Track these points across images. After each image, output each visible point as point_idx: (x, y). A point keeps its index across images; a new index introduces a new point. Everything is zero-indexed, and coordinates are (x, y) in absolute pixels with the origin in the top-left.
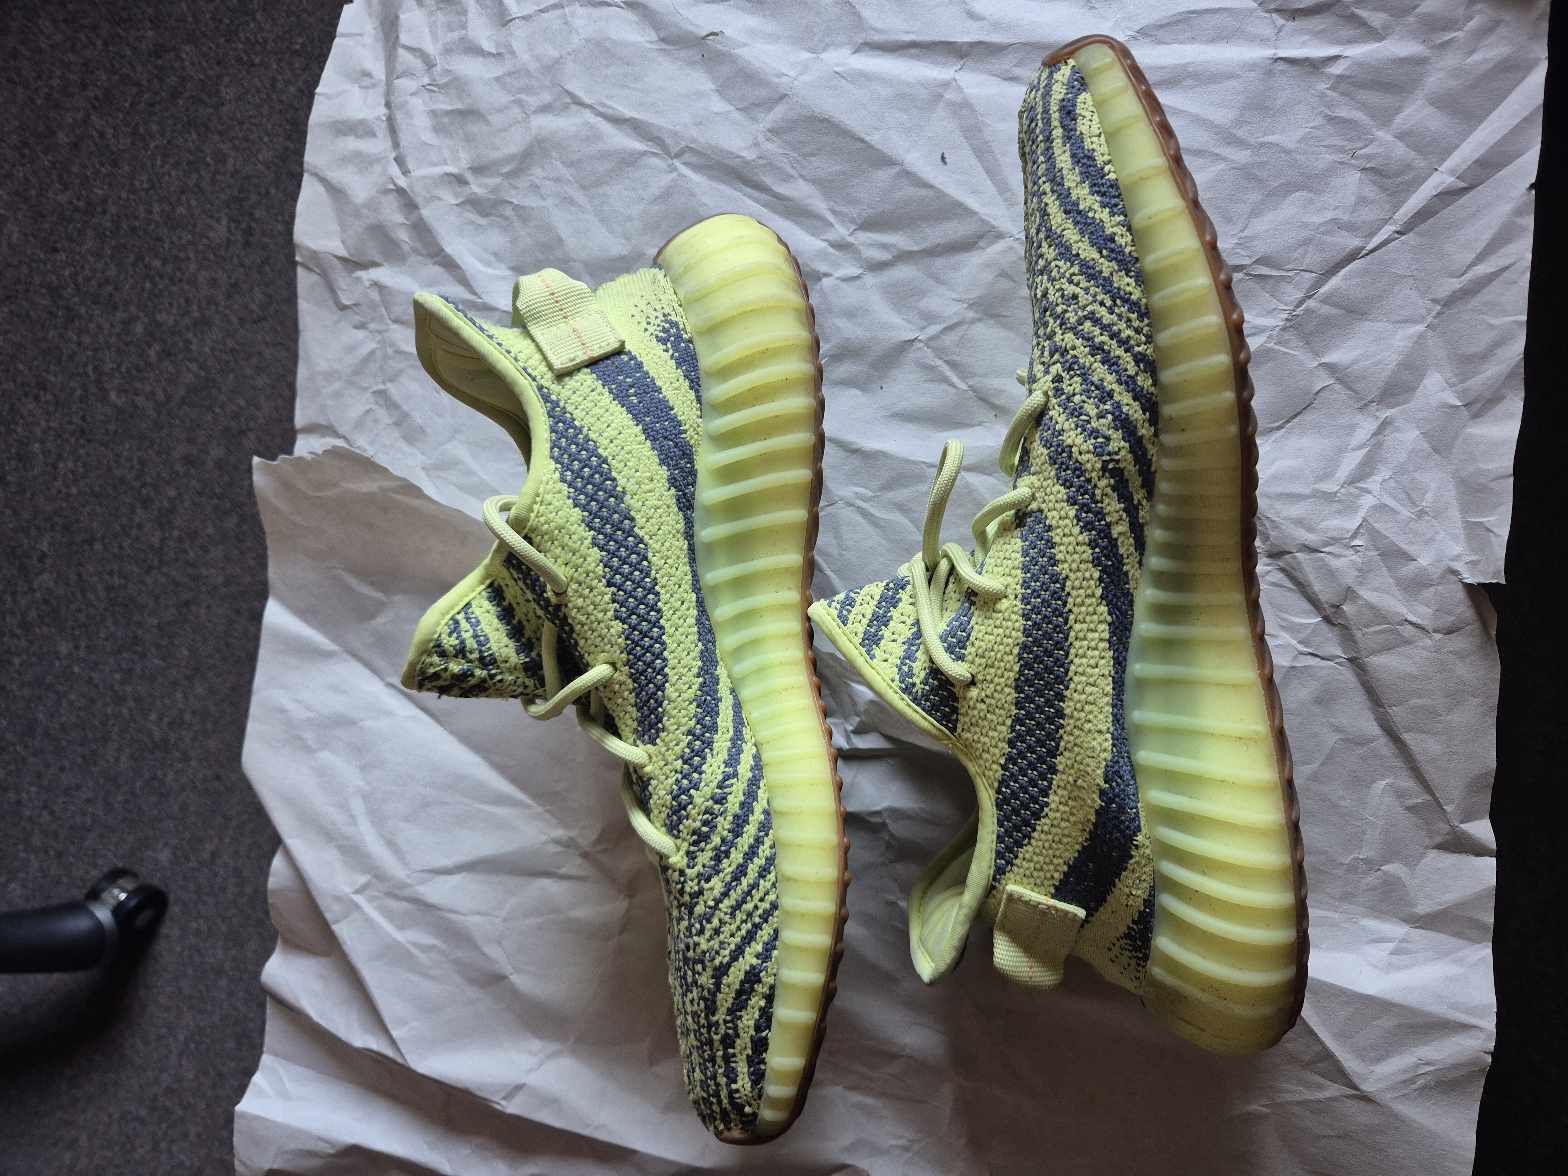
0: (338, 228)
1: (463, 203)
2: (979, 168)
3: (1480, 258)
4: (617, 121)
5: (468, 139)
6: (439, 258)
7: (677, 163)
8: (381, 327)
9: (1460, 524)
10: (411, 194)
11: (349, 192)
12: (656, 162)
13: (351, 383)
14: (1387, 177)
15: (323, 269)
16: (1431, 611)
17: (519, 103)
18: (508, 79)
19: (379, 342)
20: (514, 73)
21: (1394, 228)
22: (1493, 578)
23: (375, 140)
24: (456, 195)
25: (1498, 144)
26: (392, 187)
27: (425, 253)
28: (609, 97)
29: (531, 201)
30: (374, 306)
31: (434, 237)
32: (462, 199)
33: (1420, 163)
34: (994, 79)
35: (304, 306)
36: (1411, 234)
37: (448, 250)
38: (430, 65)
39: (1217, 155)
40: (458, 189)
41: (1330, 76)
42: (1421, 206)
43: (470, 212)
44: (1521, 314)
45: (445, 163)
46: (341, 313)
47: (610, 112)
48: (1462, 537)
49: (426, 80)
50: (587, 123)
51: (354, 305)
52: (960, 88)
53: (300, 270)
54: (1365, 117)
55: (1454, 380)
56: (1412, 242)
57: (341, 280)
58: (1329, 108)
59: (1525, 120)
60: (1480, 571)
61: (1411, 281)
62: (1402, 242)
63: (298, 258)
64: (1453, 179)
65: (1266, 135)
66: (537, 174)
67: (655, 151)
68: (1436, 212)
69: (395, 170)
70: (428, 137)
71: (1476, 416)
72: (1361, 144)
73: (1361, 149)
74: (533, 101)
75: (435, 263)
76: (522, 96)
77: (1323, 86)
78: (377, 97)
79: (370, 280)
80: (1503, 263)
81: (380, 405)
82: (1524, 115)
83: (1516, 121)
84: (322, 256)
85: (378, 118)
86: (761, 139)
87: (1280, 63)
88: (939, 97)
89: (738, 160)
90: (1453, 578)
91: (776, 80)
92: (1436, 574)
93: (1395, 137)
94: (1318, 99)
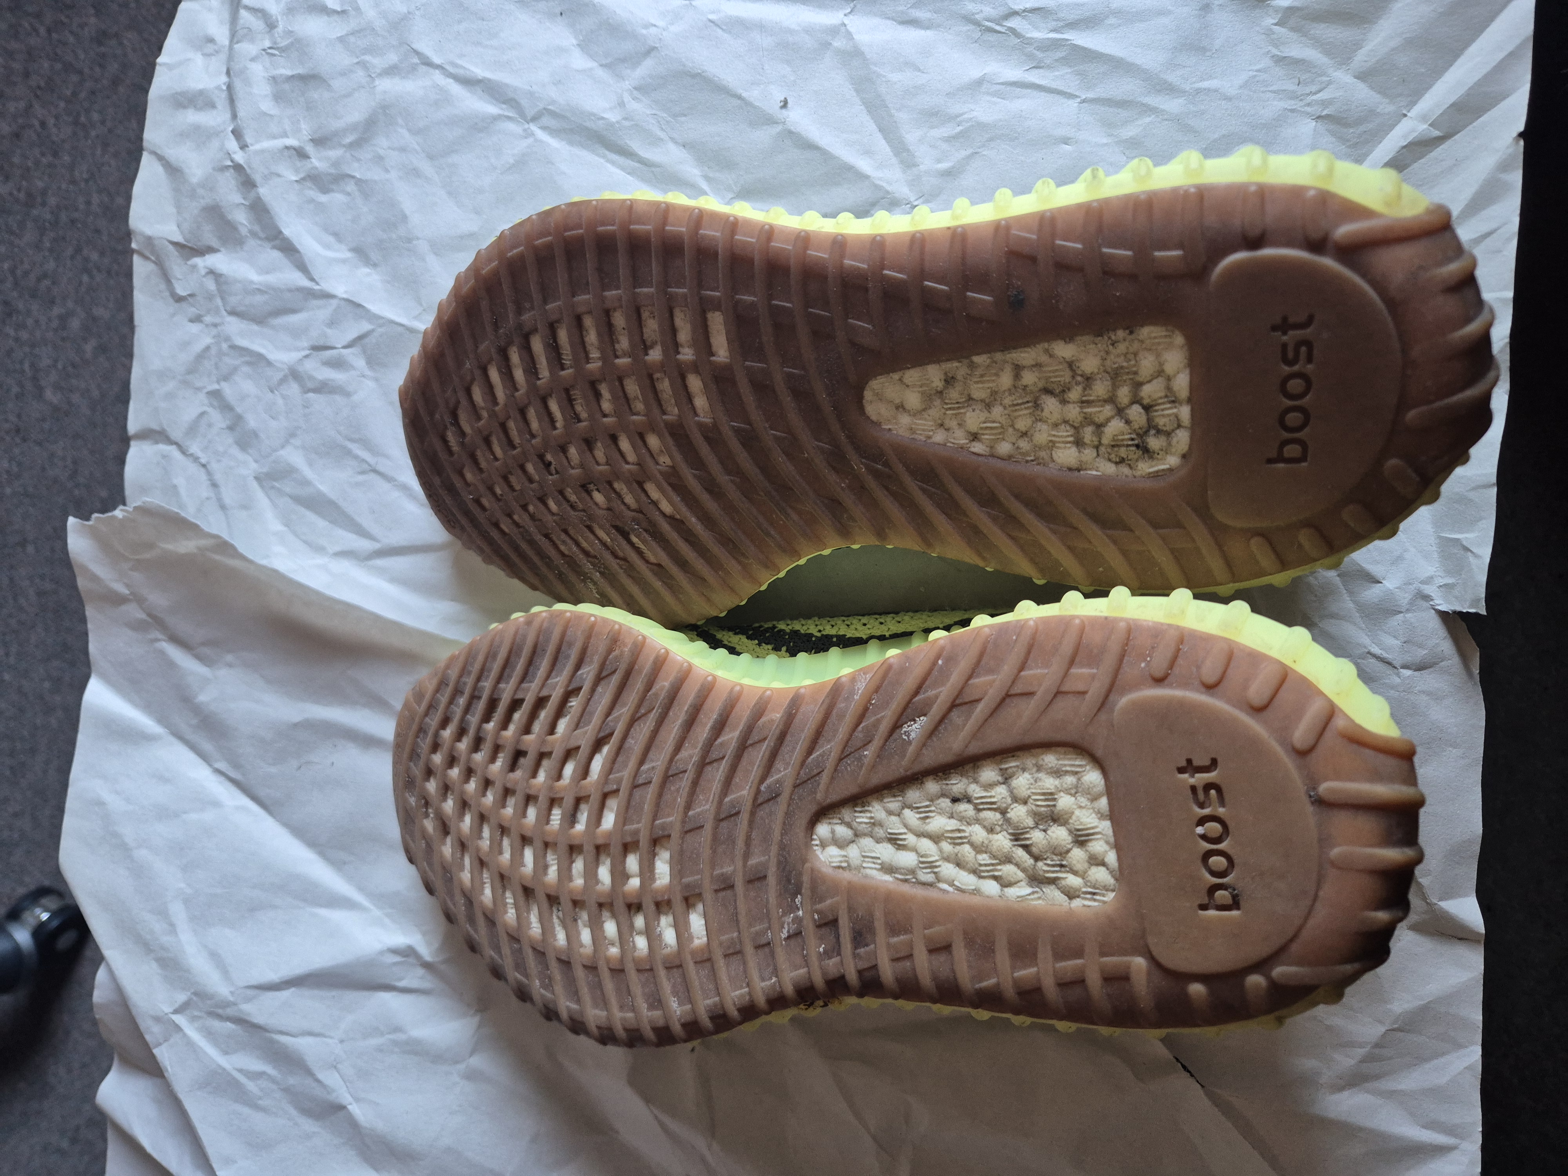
0: (174, 210)
1: (303, 179)
2: (872, 126)
4: (469, 82)
5: (310, 107)
6: (277, 242)
7: (533, 127)
8: (217, 320)
9: (1433, 540)
10: (248, 171)
11: (186, 170)
12: (511, 126)
13: (185, 383)
14: (1347, 125)
15: (158, 257)
16: (1399, 643)
17: (363, 65)
18: (352, 39)
19: (214, 337)
20: (359, 31)
22: (1471, 606)
23: (215, 112)
24: (297, 171)
25: (1479, 84)
26: (230, 163)
27: (262, 235)
28: (462, 56)
29: (374, 174)
30: (210, 298)
31: (271, 218)
32: (302, 175)
33: (1386, 107)
34: (889, 22)
35: (139, 297)
37: (286, 232)
38: (271, 25)
39: (1143, 105)
40: (298, 164)
41: (1277, 9)
42: (1387, 159)
43: (310, 188)
44: (1505, 289)
45: (285, 135)
46: (177, 305)
47: (461, 72)
48: (1435, 555)
49: (267, 44)
50: (436, 86)
51: (190, 295)
52: (850, 34)
53: (136, 259)
54: (1320, 55)
57: (177, 267)
58: (1276, 46)
59: (1511, 55)
60: (1456, 598)
63: (134, 245)
64: (1425, 126)
65: (1202, 80)
66: (382, 143)
67: (511, 114)
68: (1405, 167)
69: (232, 144)
70: (267, 106)
72: (1315, 88)
73: (1315, 93)
74: (378, 62)
75: (274, 247)
76: (367, 58)
77: (1269, 21)
78: (218, 64)
79: (206, 267)
80: (1484, 228)
81: (214, 408)
82: (1510, 48)
83: (1501, 55)
84: (156, 242)
85: (218, 88)
86: (627, 98)
88: (827, 45)
89: (601, 122)
90: (1425, 604)
91: (644, 31)
92: (1405, 599)
93: (1355, 77)
94: (1263, 36)
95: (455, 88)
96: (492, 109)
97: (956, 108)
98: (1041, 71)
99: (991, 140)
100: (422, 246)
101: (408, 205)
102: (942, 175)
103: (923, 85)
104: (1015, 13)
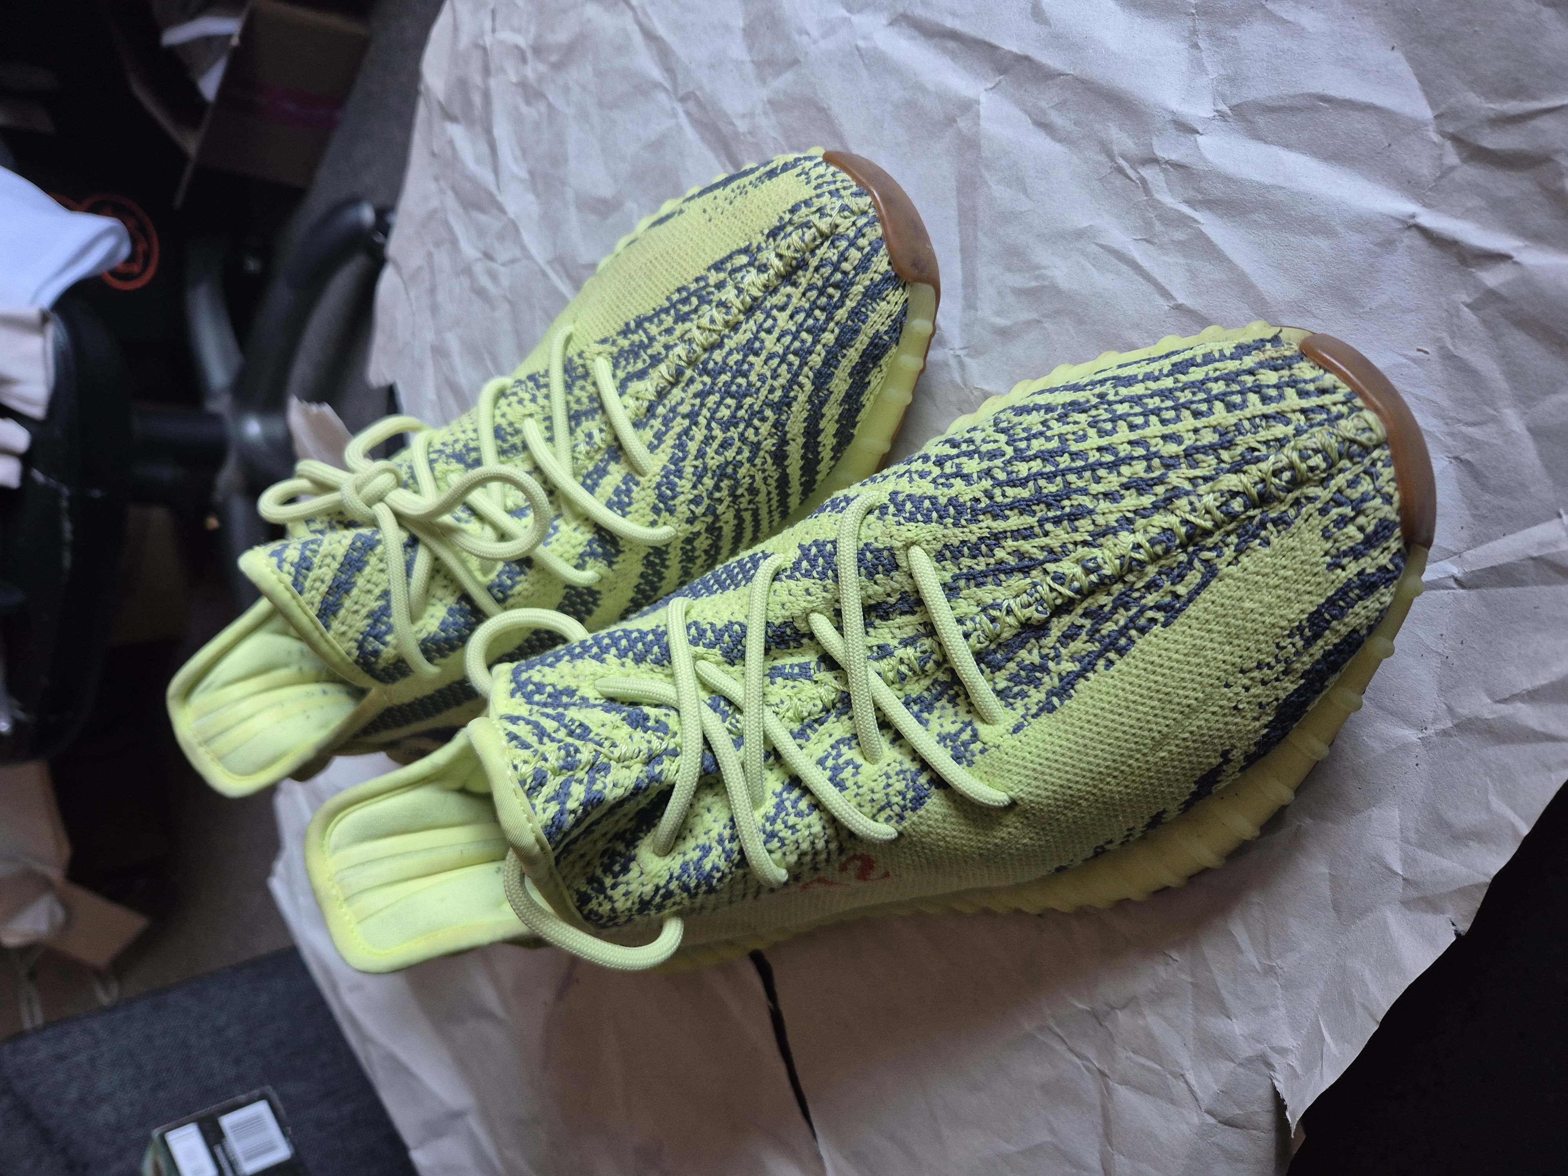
0: (447, 69)
1: (518, 83)
3: (1533, 696)
5: (541, 9)
6: (489, 138)
7: (679, 109)
10: (490, 57)
11: (461, 32)
12: (664, 100)
13: (419, 234)
14: (1485, 487)
15: (431, 107)
16: (1216, 1088)
19: (440, 203)
21: (1456, 571)
22: (1290, 1113)
24: (517, 73)
26: (482, 43)
27: (484, 126)
29: (560, 103)
30: (446, 164)
31: (491, 112)
32: (519, 79)
34: (1024, 117)
36: (1473, 593)
40: (519, 67)
41: (1479, 285)
42: (1506, 560)
43: (520, 95)
45: (519, 32)
46: (431, 158)
47: (647, 21)
50: (625, 30)
51: (438, 154)
52: (978, 116)
54: (1500, 376)
55: (1412, 836)
56: (1467, 606)
57: (437, 125)
58: (1453, 337)
61: (1435, 662)
62: (1457, 599)
66: (573, 74)
67: (668, 86)
68: (1522, 583)
71: (1406, 904)
72: (1470, 417)
75: (486, 142)
79: (449, 135)
84: (433, 96)
86: (759, 110)
87: (1414, 233)
88: (951, 121)
89: (731, 127)
90: (1264, 1069)
91: (797, 37)
92: (1247, 1050)
93: (1529, 429)
94: (1445, 315)
95: (638, 38)
96: (656, 73)
97: (1042, 255)
98: (1152, 247)
99: (1057, 312)
100: (570, 195)
101: (572, 149)
102: (995, 332)
103: (1021, 213)
104: (1154, 161)
